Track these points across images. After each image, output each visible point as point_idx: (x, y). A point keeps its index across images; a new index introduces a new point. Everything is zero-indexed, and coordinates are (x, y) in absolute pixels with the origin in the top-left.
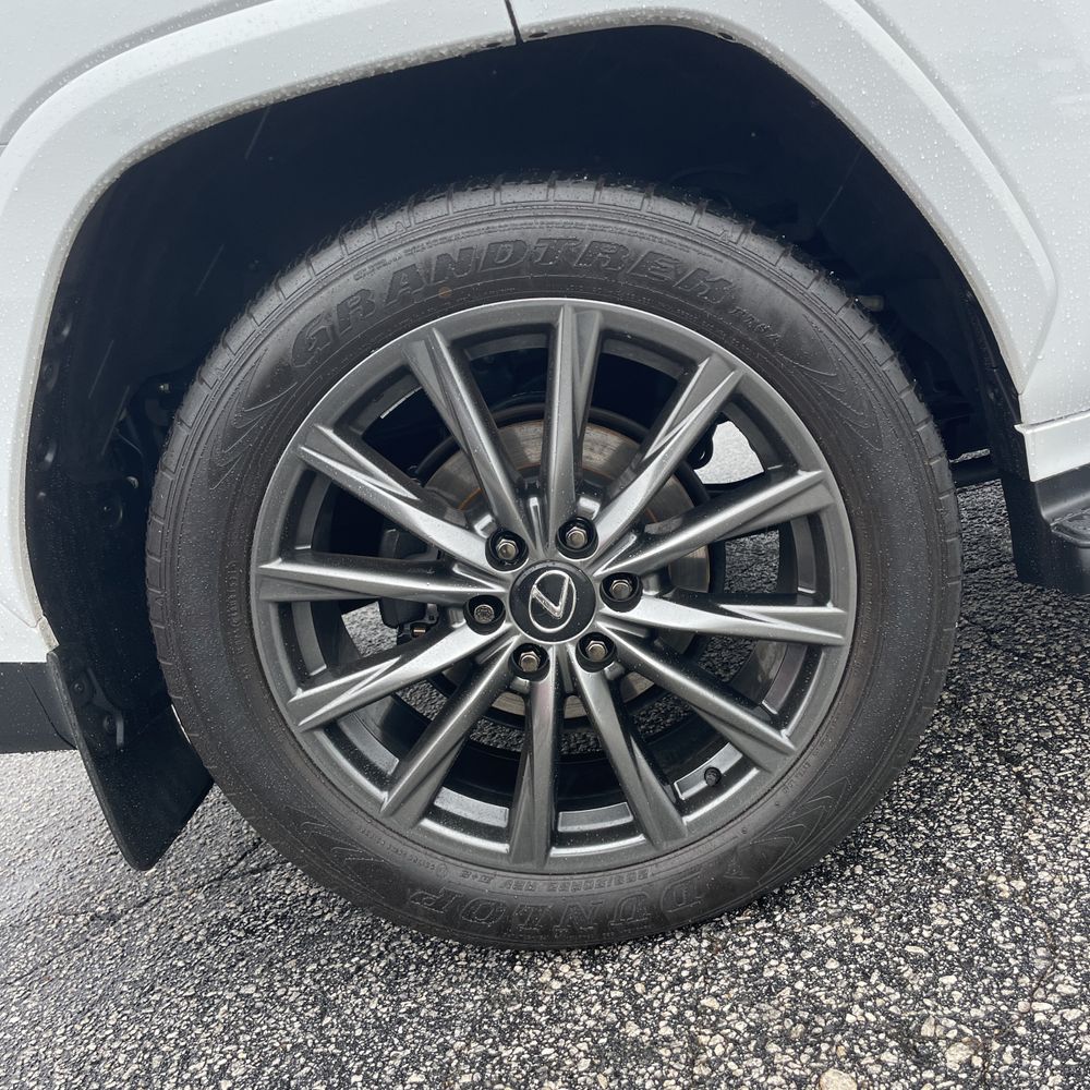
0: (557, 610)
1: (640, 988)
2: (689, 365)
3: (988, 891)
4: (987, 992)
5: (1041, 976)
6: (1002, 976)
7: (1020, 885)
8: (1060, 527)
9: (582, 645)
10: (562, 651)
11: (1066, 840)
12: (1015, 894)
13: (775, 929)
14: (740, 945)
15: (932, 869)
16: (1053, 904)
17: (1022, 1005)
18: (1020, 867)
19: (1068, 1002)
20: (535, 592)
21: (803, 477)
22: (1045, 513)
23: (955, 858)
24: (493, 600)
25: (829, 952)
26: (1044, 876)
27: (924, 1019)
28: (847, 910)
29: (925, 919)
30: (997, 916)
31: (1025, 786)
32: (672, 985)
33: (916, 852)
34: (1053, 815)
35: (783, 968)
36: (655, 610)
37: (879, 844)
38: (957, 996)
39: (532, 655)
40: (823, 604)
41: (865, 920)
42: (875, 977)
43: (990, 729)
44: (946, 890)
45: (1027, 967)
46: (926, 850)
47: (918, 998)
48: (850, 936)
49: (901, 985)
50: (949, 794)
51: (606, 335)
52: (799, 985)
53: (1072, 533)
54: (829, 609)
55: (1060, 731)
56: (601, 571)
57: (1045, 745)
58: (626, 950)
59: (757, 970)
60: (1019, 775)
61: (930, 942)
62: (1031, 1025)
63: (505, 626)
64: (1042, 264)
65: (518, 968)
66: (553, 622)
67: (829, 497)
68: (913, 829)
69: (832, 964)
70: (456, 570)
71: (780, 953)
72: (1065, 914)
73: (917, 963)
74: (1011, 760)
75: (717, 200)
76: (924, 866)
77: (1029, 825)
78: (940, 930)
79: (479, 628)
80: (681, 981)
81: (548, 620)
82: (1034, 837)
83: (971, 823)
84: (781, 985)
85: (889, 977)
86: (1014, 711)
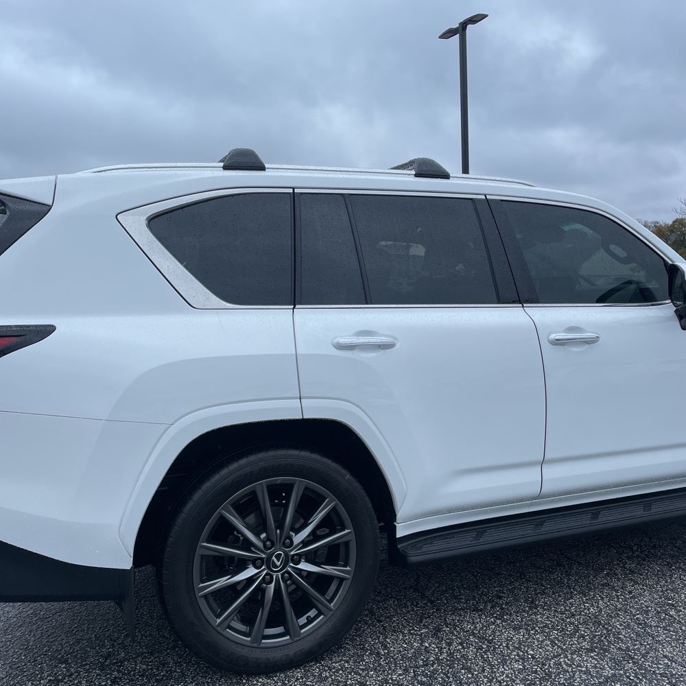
0: (278, 564)
1: (286, 682)
2: (324, 499)
3: (378, 653)
4: (381, 674)
5: (393, 670)
6: (384, 671)
7: (386, 651)
8: (402, 550)
9: (282, 575)
10: (277, 576)
11: (396, 640)
12: (385, 653)
13: (322, 665)
14: (313, 670)
15: (363, 649)
16: (395, 655)
17: (390, 676)
18: (386, 647)
19: (400, 675)
20: (274, 558)
21: (347, 531)
22: (399, 546)
23: (368, 646)
24: (261, 559)
25: (339, 670)
26: (392, 649)
27: (367, 681)
28: (342, 660)
29: (364, 660)
30: (381, 658)
31: (384, 628)
32: (296, 681)
33: (358, 645)
34: (392, 635)
35: (327, 674)
36: (304, 566)
37: (347, 644)
38: (374, 676)
39: (268, 577)
40: (346, 567)
41: (347, 662)
42: (353, 674)
43: (372, 612)
44: (367, 653)
45: (390, 669)
46: (360, 645)
47: (364, 677)
48: (344, 666)
49: (360, 675)
50: (364, 630)
51: (306, 488)
52: (333, 677)
53: (405, 552)
54: (348, 568)
55: (392, 614)
56: (292, 553)
57: (388, 618)
58: (278, 674)
59: (320, 675)
60: (382, 625)
61: (365, 665)
62: (392, 680)
63: (263, 567)
64: (405, 486)
65: (244, 681)
66: (277, 567)
67: (353, 537)
68: (356, 639)
69: (341, 672)
70: (252, 549)
71: (326, 671)
72: (398, 657)
73: (363, 670)
74: (380, 621)
75: (336, 459)
76: (360, 648)
77: (387, 637)
78: (367, 662)
79: (257, 568)
80: (299, 679)
81: (276, 566)
82: (388, 640)
83: (371, 638)
84: (328, 678)
85: (355, 673)
86: (379, 608)
